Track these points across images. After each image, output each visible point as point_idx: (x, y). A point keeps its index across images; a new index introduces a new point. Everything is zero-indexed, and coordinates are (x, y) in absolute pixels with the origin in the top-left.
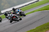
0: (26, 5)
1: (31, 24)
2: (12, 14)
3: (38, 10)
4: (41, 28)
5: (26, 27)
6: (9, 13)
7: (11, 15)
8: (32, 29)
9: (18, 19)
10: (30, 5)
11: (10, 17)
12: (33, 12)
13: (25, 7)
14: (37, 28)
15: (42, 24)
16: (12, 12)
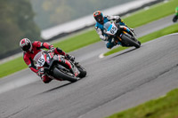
0: (131, 11)
1: (150, 80)
5: (132, 89)
8: (155, 98)
10: (147, 8)
12: (159, 35)
14: (171, 94)
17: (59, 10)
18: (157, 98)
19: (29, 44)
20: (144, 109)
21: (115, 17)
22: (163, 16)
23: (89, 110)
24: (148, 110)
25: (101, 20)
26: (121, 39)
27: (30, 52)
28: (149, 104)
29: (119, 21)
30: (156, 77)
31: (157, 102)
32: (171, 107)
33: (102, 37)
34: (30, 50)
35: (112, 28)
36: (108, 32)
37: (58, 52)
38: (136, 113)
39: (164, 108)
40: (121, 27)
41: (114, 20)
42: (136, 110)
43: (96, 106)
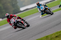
18: (60, 31)
19: (9, 15)
20: (55, 34)
21: (44, 4)
24: (56, 35)
25: (39, 5)
26: (46, 12)
27: (9, 18)
28: (57, 33)
29: (45, 5)
30: (59, 24)
33: (39, 11)
34: (9, 17)
35: (43, 8)
36: (41, 9)
37: (19, 18)
38: (52, 36)
40: (46, 7)
41: (43, 5)
42: (52, 35)
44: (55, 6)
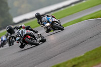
0: (64, 7)
1: (75, 46)
2: (24, 30)
3: (88, 17)
4: (96, 53)
5: (65, 51)
6: (18, 28)
7: (20, 32)
8: (78, 56)
9: (36, 40)
10: (73, 5)
11: (18, 36)
13: (62, 9)
14: (87, 54)
15: (97, 47)
16: (23, 25)
17: (23, 6)
18: (79, 56)
20: (71, 62)
22: (83, 10)
23: (40, 63)
24: (74, 63)
28: (74, 60)
30: (78, 44)
31: (79, 58)
32: (87, 61)
39: (83, 62)
42: (67, 63)
43: (44, 61)
44: (72, 14)
